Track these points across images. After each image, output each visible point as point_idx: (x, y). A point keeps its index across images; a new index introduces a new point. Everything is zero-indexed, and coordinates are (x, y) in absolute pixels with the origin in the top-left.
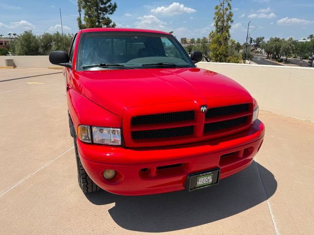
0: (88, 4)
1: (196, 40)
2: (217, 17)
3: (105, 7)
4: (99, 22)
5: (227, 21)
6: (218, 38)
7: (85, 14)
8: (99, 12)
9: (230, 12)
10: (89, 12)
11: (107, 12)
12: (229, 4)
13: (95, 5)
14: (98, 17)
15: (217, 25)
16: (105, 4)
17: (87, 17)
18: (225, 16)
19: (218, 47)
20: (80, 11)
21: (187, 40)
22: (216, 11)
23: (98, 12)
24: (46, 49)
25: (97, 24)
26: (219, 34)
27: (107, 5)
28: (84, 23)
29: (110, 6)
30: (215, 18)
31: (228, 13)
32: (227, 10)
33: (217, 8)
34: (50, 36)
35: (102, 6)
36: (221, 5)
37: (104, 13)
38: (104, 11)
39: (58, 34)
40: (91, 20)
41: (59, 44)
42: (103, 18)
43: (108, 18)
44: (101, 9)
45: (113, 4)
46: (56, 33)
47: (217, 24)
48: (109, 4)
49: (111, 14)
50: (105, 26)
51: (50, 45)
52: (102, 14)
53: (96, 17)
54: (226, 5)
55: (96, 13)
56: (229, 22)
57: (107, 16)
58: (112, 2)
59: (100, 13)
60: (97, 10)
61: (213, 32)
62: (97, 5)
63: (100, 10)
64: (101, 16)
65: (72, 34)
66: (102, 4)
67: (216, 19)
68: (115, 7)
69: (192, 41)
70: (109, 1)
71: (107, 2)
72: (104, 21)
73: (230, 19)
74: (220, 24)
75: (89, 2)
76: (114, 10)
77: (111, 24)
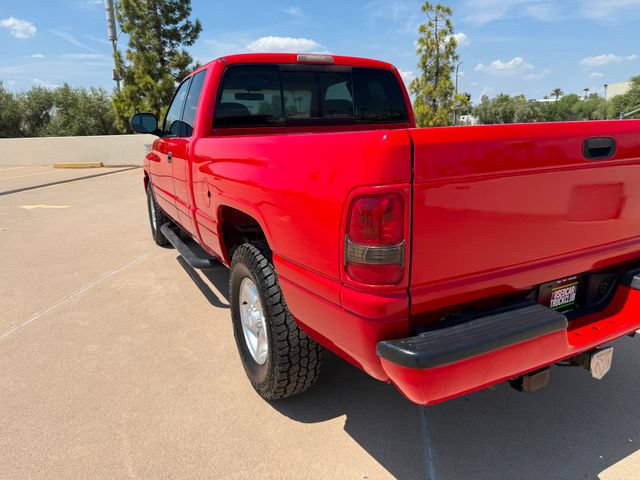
0: (137, 22)
2: (425, 47)
3: (175, 30)
5: (448, 57)
6: (430, 93)
7: (132, 45)
8: (163, 39)
9: (451, 39)
10: (141, 40)
11: (179, 40)
12: (448, 23)
13: (152, 24)
14: (160, 51)
15: (424, 66)
16: (175, 22)
17: (134, 50)
18: (442, 47)
19: (431, 112)
20: (114, 38)
22: (423, 36)
23: (160, 40)
24: (36, 124)
25: (159, 65)
26: (431, 84)
27: (180, 25)
28: (128, 64)
29: (185, 28)
30: (420, 51)
31: (447, 39)
32: (446, 33)
33: (422, 29)
34: (48, 94)
35: (169, 27)
36: (430, 25)
37: (174, 42)
38: (172, 39)
39: (66, 90)
40: (146, 57)
41: (71, 111)
42: (172, 54)
43: (184, 53)
44: (166, 34)
45: (194, 24)
46: (62, 86)
47: (424, 63)
48: (184, 22)
49: (189, 43)
50: (178, 71)
51: (47, 113)
52: (168, 45)
53: (157, 51)
54: (442, 25)
55: (155, 42)
56: (451, 60)
57: (180, 48)
58: (190, 18)
59: (164, 43)
60: (158, 36)
61: (417, 80)
62: (157, 27)
63: (165, 36)
64: (167, 49)
65: (100, 89)
66: (167, 23)
67: (424, 53)
68: (198, 29)
70: (185, 14)
71: (180, 19)
72: (176, 58)
73: (452, 53)
74: (431, 63)
75: (138, 18)
76: (195, 37)
77: (190, 66)
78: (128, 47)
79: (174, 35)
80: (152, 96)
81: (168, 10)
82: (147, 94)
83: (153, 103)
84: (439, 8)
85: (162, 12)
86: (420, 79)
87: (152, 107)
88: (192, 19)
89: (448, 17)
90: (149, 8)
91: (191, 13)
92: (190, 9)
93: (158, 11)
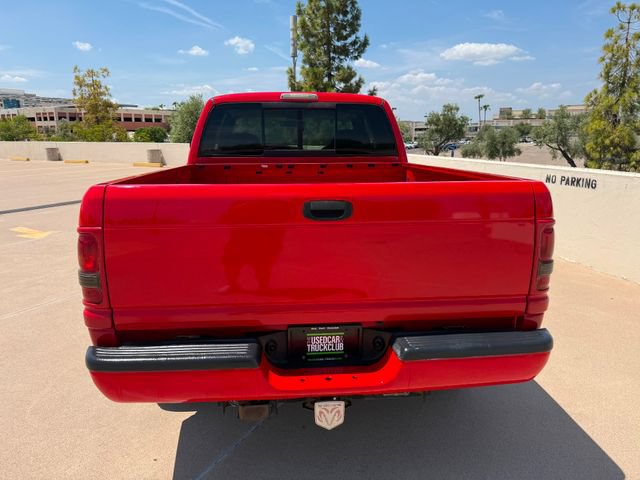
0: (311, 40)
1: (535, 111)
2: (610, 55)
3: (344, 46)
4: (330, 76)
6: (611, 107)
7: (304, 61)
8: (332, 55)
10: (312, 57)
11: (347, 55)
13: (324, 41)
14: (328, 66)
15: (607, 75)
16: (346, 38)
17: (307, 66)
18: (632, 53)
19: (609, 129)
20: (295, 55)
21: (514, 113)
22: (609, 41)
23: (329, 57)
25: (326, 80)
26: (613, 97)
27: (350, 40)
28: (299, 78)
29: (354, 43)
30: (603, 59)
32: (638, 38)
33: (609, 34)
35: (339, 44)
36: (622, 28)
37: (342, 57)
38: (341, 54)
40: (315, 74)
42: (338, 69)
43: (348, 68)
44: (336, 50)
45: (362, 39)
47: (607, 73)
48: (353, 38)
49: (356, 58)
50: (342, 85)
52: (337, 61)
53: (325, 66)
54: (636, 28)
55: (325, 58)
57: (347, 63)
58: (359, 34)
59: (334, 59)
60: (327, 53)
61: (596, 92)
62: (329, 43)
63: (334, 52)
64: (336, 64)
66: (338, 40)
67: (608, 61)
68: (365, 43)
69: (526, 114)
70: (354, 31)
71: (349, 35)
72: (341, 72)
74: (616, 72)
75: (313, 36)
76: (362, 52)
77: (353, 81)
78: (302, 64)
79: (344, 51)
81: (340, 27)
84: (633, 8)
85: (335, 29)
86: (599, 92)
88: (361, 34)
90: (323, 27)
91: (360, 29)
92: (359, 25)
93: (332, 30)
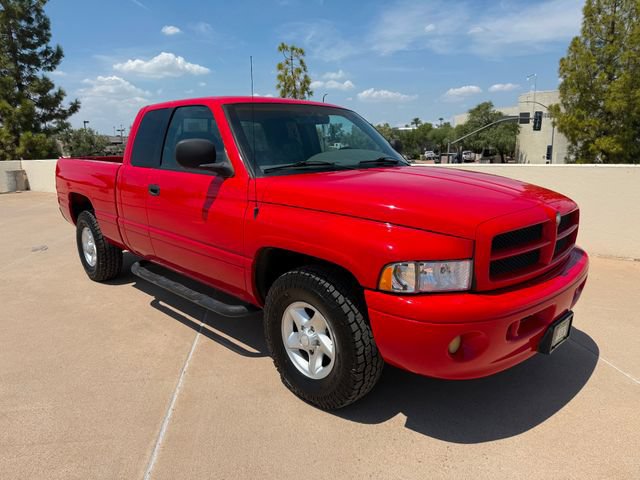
2: (283, 83)
3: (34, 55)
4: (21, 87)
5: (303, 93)
8: (20, 64)
9: (306, 76)
11: (39, 65)
12: (302, 62)
13: (7, 48)
14: (18, 76)
16: (34, 47)
18: (298, 83)
22: (281, 72)
23: (17, 65)
25: (17, 90)
27: (39, 50)
29: (45, 53)
30: (279, 86)
31: (302, 76)
32: (300, 72)
33: (280, 67)
35: (26, 52)
36: (287, 63)
37: (33, 67)
38: (29, 64)
42: (31, 79)
43: (44, 78)
44: (23, 58)
45: (54, 49)
48: (43, 47)
49: (50, 69)
50: (38, 96)
52: (26, 70)
53: (13, 75)
54: (296, 63)
55: (12, 66)
56: (306, 95)
57: (40, 73)
58: (50, 44)
59: (22, 68)
60: (15, 60)
62: (13, 50)
63: (21, 60)
64: (25, 73)
66: (24, 48)
67: (282, 88)
68: (59, 55)
70: (44, 40)
71: (39, 44)
72: (36, 83)
73: (307, 89)
76: (57, 62)
77: (52, 92)
79: (33, 60)
80: (10, 121)
81: (24, 35)
82: (4, 120)
83: (11, 128)
84: (293, 49)
85: (18, 36)
87: (10, 132)
88: (52, 44)
89: (301, 57)
90: (3, 32)
91: (51, 39)
92: (50, 35)
93: (14, 35)
